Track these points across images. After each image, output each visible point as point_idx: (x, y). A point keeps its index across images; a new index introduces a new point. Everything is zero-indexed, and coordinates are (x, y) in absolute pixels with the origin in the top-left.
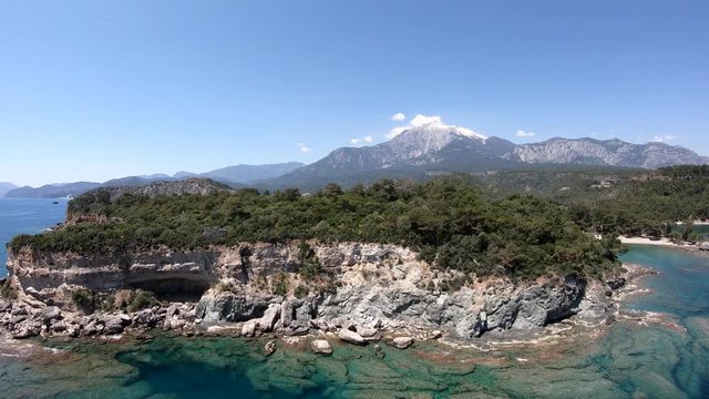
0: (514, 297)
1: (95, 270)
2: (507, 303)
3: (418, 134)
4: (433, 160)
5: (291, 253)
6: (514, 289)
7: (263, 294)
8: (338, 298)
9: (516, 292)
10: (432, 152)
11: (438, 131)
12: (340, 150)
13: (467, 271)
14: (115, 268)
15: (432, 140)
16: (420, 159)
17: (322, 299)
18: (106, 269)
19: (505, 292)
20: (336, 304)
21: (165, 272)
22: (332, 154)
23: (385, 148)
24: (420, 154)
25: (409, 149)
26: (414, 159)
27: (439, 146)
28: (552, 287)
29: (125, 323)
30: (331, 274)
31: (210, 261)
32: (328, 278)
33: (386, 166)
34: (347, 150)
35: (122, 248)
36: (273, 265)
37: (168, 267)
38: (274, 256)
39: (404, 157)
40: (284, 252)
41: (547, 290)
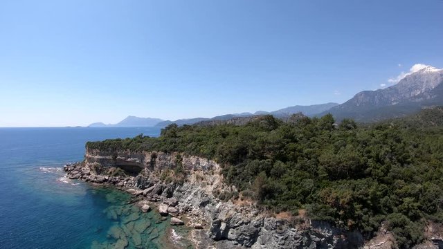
0: (254, 222)
1: (104, 157)
2: (246, 224)
3: (416, 76)
4: (429, 97)
5: (172, 158)
6: (256, 215)
7: (156, 179)
8: (182, 189)
9: (258, 218)
10: (428, 91)
11: (432, 74)
12: (361, 94)
13: (240, 188)
14: (111, 157)
15: (427, 82)
16: (419, 96)
17: (175, 187)
18: (108, 157)
19: (249, 215)
20: (181, 192)
21: (128, 162)
22: (356, 97)
23: (393, 90)
24: (419, 93)
25: (411, 90)
26: (415, 97)
27: (433, 85)
28: (291, 226)
29: (105, 180)
30: (185, 174)
31: (142, 158)
32: (183, 176)
33: (394, 104)
34: (366, 93)
35: (114, 149)
36: (165, 164)
37: (129, 160)
38: (166, 159)
39: (408, 96)
40: (169, 158)
41: (284, 227)
